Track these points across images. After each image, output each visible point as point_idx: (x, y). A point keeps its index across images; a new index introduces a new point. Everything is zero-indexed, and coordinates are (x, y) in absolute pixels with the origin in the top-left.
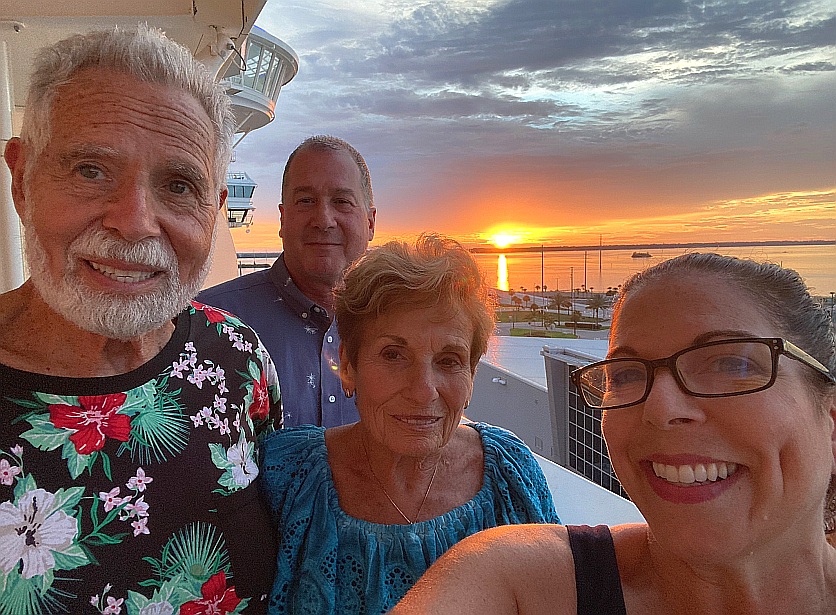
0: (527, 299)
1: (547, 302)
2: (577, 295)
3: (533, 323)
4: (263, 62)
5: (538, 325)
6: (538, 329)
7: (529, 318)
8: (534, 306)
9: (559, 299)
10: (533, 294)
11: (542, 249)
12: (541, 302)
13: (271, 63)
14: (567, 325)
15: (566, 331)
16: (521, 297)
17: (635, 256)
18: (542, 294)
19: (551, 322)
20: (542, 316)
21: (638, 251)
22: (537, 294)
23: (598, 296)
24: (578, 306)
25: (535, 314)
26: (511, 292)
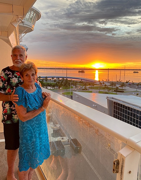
0: (103, 83)
1: (109, 84)
2: (118, 83)
3: (105, 90)
4: (31, 14)
5: (106, 90)
6: (106, 92)
7: (104, 88)
8: (106, 85)
9: (113, 84)
10: (105, 82)
11: (108, 69)
12: (107, 84)
13: (33, 14)
14: (115, 91)
15: (114, 92)
16: (102, 82)
17: (134, 72)
18: (108, 82)
19: (110, 90)
20: (108, 88)
21: (135, 71)
22: (107, 82)
23: (123, 83)
24: (118, 86)
25: (106, 87)
26: (99, 81)
